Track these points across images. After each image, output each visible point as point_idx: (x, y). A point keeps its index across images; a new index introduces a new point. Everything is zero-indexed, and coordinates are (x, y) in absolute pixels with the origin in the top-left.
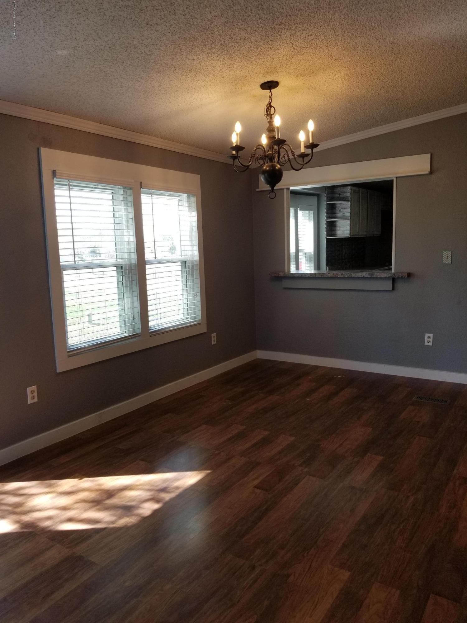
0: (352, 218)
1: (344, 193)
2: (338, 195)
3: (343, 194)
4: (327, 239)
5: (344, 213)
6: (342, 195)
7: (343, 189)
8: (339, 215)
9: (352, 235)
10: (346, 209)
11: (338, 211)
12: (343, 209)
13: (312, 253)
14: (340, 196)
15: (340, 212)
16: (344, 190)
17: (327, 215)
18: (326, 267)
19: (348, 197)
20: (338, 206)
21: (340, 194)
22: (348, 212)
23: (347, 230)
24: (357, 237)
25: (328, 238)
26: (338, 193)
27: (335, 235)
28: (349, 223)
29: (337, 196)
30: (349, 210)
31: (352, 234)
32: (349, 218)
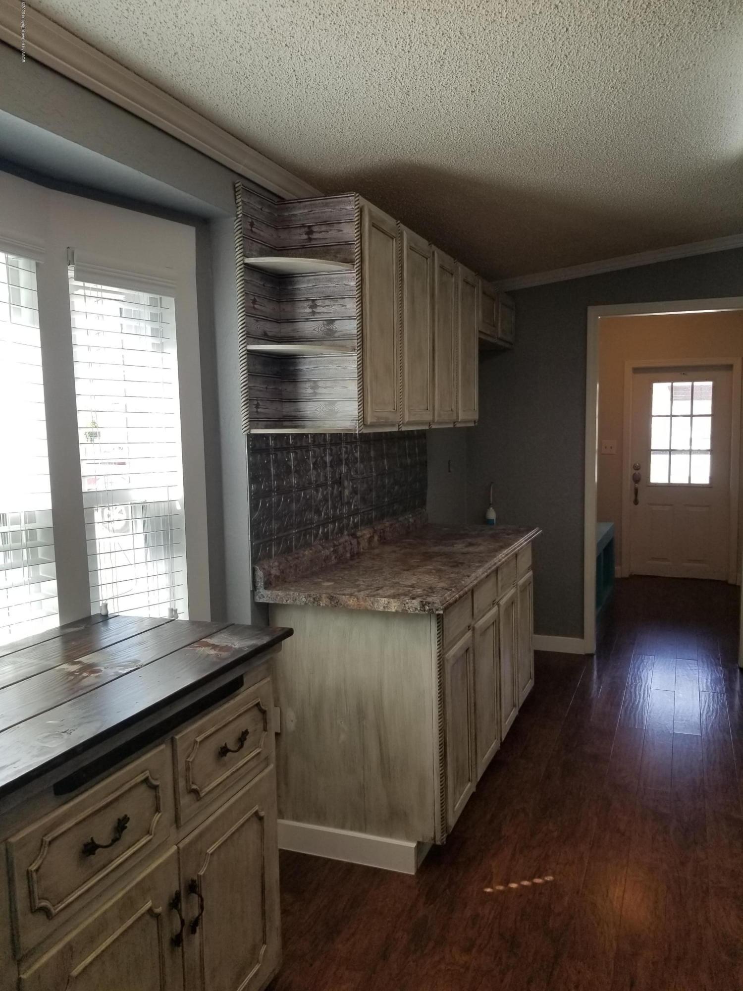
0: (368, 345)
1: (328, 223)
2: (305, 237)
3: (324, 228)
4: (253, 439)
5: (331, 322)
6: (322, 236)
7: (327, 205)
8: (309, 328)
9: (372, 425)
10: (340, 301)
11: (304, 310)
12: (327, 302)
13: (179, 506)
14: (310, 239)
15: (314, 313)
16: (328, 212)
17: (246, 325)
18: (254, 571)
19: (347, 243)
20: (303, 286)
21: (310, 232)
22: (350, 318)
23: (344, 400)
24: (395, 429)
25: (254, 431)
26: (303, 226)
27: (293, 420)
28: (354, 366)
29: (298, 237)
30: (352, 307)
31: (369, 420)
32: (355, 343)
